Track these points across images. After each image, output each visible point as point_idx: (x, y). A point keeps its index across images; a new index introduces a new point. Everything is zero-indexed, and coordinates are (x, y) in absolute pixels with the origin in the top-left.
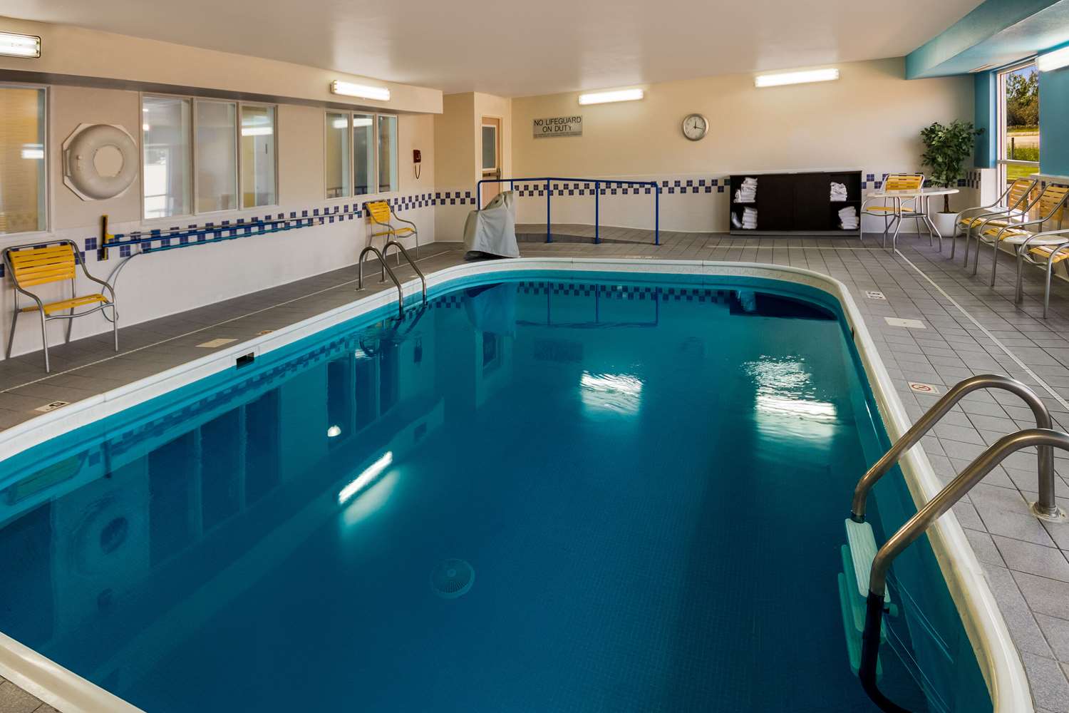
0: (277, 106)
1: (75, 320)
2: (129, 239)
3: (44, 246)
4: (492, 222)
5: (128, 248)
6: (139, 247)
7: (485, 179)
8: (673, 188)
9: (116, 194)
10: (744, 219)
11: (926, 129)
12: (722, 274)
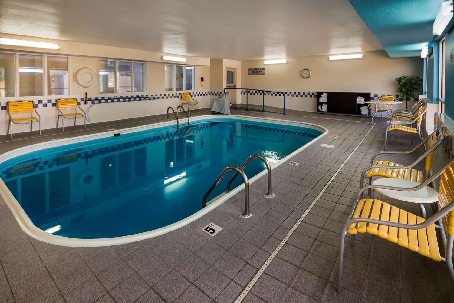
0: (146, 63)
1: (77, 119)
2: (94, 99)
3: (68, 99)
4: (220, 102)
5: (94, 101)
6: (98, 101)
7: (228, 88)
8: (298, 95)
9: (90, 86)
10: (323, 108)
11: (398, 78)
12: (296, 125)
